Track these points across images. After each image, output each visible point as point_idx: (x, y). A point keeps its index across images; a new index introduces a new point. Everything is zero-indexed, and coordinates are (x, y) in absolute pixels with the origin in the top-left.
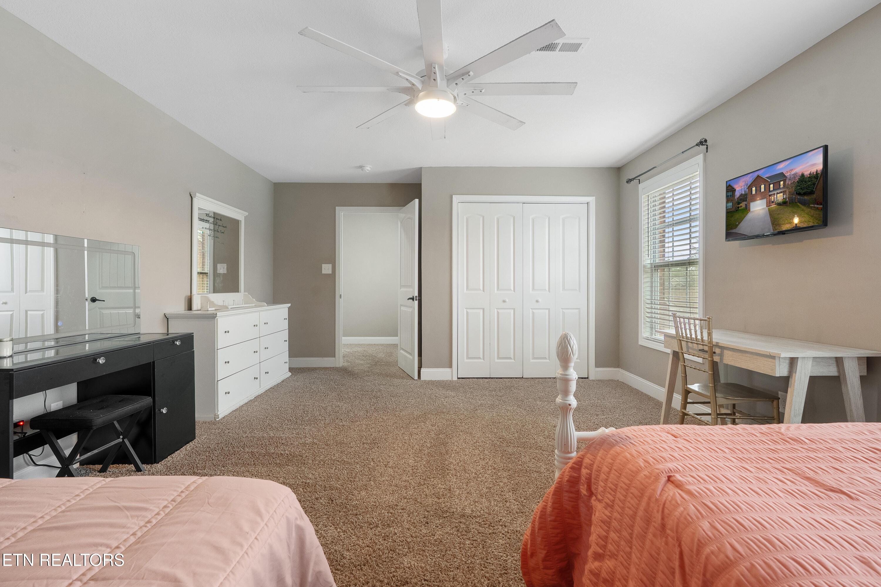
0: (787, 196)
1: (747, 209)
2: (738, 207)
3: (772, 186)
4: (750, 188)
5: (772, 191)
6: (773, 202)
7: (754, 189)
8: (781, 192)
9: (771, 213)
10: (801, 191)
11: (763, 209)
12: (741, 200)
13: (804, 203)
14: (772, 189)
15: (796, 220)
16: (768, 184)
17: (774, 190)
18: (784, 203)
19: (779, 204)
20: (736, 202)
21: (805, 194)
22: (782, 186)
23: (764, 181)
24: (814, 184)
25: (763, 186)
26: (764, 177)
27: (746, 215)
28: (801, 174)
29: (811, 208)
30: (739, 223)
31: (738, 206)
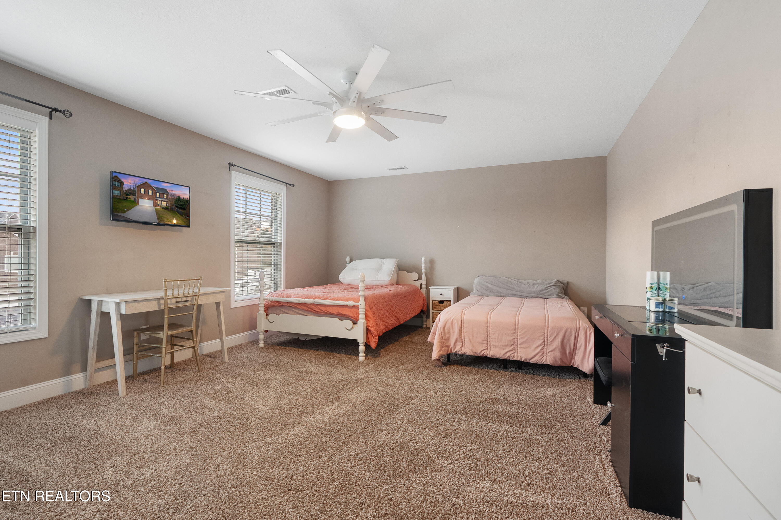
0: (169, 205)
1: (135, 202)
2: (127, 198)
3: (158, 194)
4: (139, 187)
5: (158, 198)
6: (158, 205)
7: (142, 190)
8: (165, 201)
9: (157, 211)
10: (178, 206)
11: (151, 207)
12: (130, 193)
13: (180, 213)
14: (158, 196)
15: (175, 222)
16: (154, 192)
17: (159, 197)
18: (166, 209)
19: (163, 208)
20: (124, 193)
21: (180, 208)
22: (165, 198)
23: (152, 188)
24: (186, 205)
25: (150, 192)
26: (152, 186)
27: (135, 206)
28: (178, 196)
29: (184, 217)
30: (128, 210)
31: (126, 196)
